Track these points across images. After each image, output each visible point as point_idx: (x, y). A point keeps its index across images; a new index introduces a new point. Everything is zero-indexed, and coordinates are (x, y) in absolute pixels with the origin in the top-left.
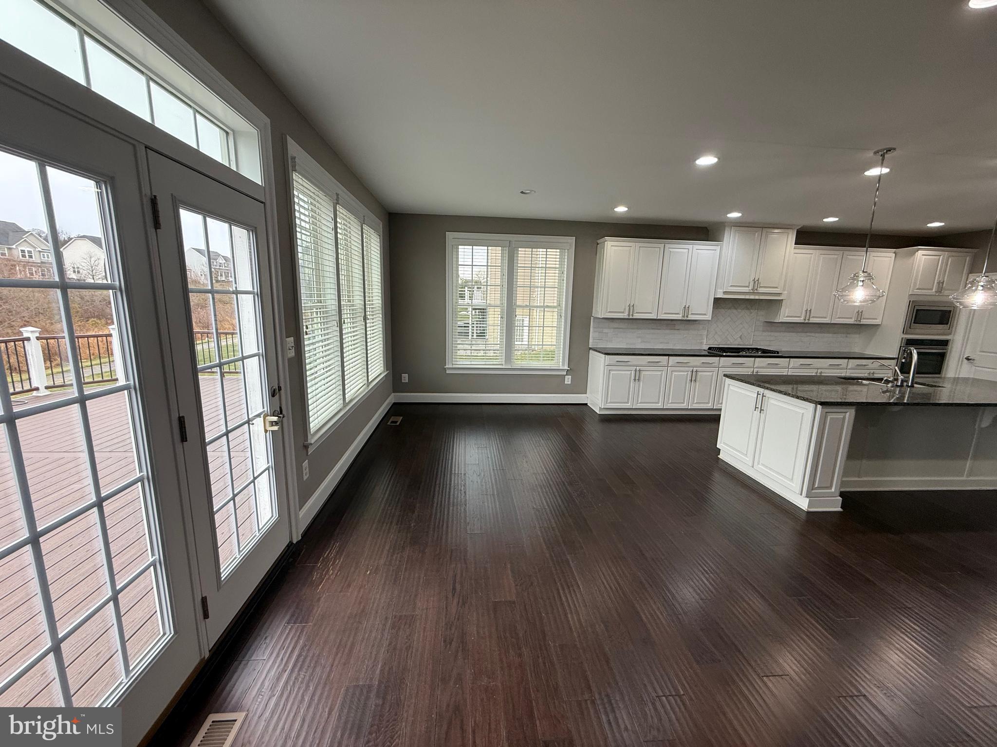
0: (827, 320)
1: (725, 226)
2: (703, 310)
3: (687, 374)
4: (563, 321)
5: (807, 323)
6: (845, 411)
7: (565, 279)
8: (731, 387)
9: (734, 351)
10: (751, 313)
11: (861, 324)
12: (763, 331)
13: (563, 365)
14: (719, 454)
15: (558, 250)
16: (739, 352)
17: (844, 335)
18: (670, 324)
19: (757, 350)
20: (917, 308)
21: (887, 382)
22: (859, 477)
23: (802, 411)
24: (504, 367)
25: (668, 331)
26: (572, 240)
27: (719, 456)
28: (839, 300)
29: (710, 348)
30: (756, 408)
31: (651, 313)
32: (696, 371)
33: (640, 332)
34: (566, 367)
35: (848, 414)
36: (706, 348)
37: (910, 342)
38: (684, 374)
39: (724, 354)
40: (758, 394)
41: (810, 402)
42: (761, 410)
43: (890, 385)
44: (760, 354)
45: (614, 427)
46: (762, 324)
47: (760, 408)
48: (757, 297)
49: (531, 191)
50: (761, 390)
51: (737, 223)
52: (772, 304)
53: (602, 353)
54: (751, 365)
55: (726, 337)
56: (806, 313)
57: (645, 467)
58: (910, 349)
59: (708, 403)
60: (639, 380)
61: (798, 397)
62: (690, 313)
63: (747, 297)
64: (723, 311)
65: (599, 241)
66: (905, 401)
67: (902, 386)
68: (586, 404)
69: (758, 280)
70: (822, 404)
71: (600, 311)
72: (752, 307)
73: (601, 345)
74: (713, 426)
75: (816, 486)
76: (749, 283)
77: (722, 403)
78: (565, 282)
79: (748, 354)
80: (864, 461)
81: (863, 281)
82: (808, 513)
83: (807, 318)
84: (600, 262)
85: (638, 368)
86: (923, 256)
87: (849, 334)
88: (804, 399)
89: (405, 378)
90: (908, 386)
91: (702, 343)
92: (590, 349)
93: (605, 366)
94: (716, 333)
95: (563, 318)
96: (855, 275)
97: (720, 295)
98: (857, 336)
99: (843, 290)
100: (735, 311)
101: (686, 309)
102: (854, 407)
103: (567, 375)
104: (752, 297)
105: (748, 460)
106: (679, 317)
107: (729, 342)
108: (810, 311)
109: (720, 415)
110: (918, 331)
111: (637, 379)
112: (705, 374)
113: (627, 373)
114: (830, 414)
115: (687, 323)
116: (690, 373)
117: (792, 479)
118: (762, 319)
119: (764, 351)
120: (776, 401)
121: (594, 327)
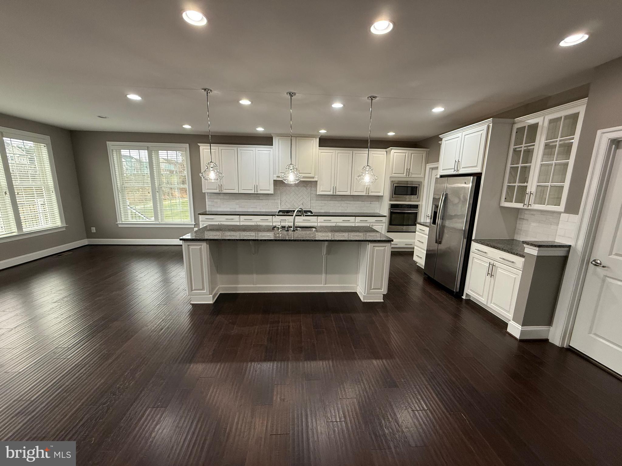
0: (348, 193)
2: (266, 188)
10: (307, 189)
12: (317, 200)
13: (191, 221)
20: (395, 185)
24: (154, 223)
25: (255, 201)
29: (280, 211)
33: (238, 201)
34: (193, 222)
46: (315, 196)
52: (312, 184)
56: (333, 189)
62: (259, 190)
87: (372, 201)
89: (94, 230)
94: (286, 202)
97: (277, 178)
101: (255, 187)
103: (194, 227)
108: (335, 188)
110: (397, 199)
115: (256, 196)
118: (313, 193)
121: (208, 199)
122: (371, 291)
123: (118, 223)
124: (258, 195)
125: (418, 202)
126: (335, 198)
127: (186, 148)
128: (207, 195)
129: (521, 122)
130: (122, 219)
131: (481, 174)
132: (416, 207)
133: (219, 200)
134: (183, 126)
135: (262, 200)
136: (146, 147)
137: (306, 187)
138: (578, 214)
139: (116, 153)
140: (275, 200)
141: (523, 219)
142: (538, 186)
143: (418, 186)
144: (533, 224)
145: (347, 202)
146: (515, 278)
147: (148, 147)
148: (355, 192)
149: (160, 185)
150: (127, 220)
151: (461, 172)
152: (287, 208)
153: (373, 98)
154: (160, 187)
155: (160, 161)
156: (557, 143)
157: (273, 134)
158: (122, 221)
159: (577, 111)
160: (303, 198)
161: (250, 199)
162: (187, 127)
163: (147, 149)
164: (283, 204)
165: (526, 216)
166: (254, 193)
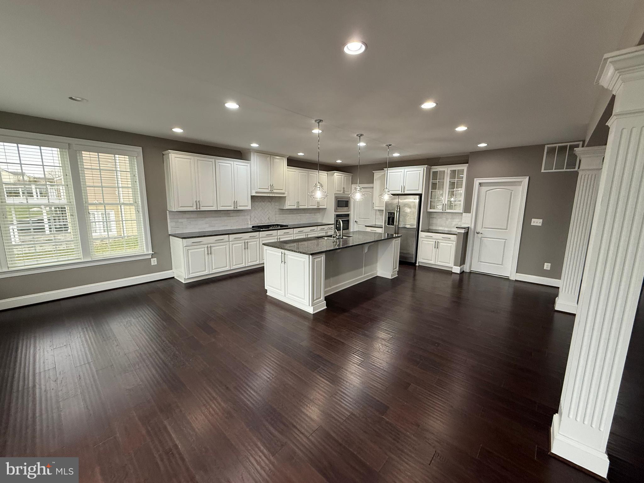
0: (306, 207)
1: (250, 152)
2: (245, 204)
3: (242, 245)
4: (141, 215)
5: (298, 209)
6: (321, 256)
7: (138, 181)
8: (268, 251)
9: (266, 227)
10: (272, 204)
11: (319, 209)
13: (147, 250)
14: (267, 293)
15: (127, 157)
16: (269, 228)
17: (314, 214)
18: (226, 213)
19: (278, 225)
20: (338, 200)
21: (334, 237)
22: (330, 287)
23: (303, 260)
24: (82, 260)
25: (225, 218)
26: (140, 149)
27: (267, 294)
28: (311, 197)
29: (253, 227)
30: (282, 261)
31: (212, 206)
32: (247, 242)
33: (207, 219)
34: (151, 252)
35: (322, 257)
36: (251, 226)
37: (338, 216)
38: (239, 245)
39: (261, 230)
40: (282, 253)
41: (307, 254)
42: (285, 262)
43: (335, 239)
44: (279, 228)
45: (198, 290)
46: (278, 211)
47: (284, 262)
48: (273, 195)
49: (83, 99)
50: (283, 251)
51: (257, 150)
52: (280, 199)
53: (180, 238)
54: (276, 234)
55: (261, 219)
56: (297, 204)
57: (222, 316)
58: (339, 221)
59: (257, 261)
60: (211, 253)
61: (301, 253)
62: (238, 206)
63: (268, 195)
64: (257, 203)
65: (164, 153)
66: (341, 247)
67: (339, 238)
68: (173, 278)
69: (272, 185)
70: (312, 254)
71: (173, 205)
72: (271, 200)
73: (178, 232)
74: (261, 274)
75: (315, 299)
76: (268, 187)
77: (264, 260)
78: (138, 183)
79: (273, 229)
80: (331, 279)
81: (319, 187)
82: (313, 314)
83: (298, 206)
84: (167, 169)
85: (209, 245)
86: (337, 175)
87: (316, 213)
88: (304, 253)
90: (341, 238)
91: (248, 224)
92: (170, 235)
93: (183, 247)
94: (255, 217)
95: (141, 212)
96: (315, 184)
97: (254, 194)
98: (318, 214)
99: (312, 192)
100: (263, 203)
101: (235, 203)
102: (324, 253)
103: (152, 258)
104: (271, 195)
105: (282, 292)
106: (232, 208)
107: (263, 222)
108: (299, 202)
109: (264, 266)
110: (339, 210)
111: (210, 253)
112: (252, 243)
113: (202, 250)
114: (315, 259)
115: (237, 212)
116: (243, 244)
117: (304, 298)
118: (278, 207)
119: (281, 226)
120: (291, 256)
121: (170, 219)
124: (229, 212)
125: (348, 212)
126: (292, 211)
128: (169, 214)
129: (435, 168)
131: (422, 194)
132: (348, 215)
133: (185, 220)
134: (173, 129)
135: (233, 216)
137: (270, 202)
138: (470, 213)
140: (245, 216)
141: (433, 218)
142: (448, 201)
143: (348, 200)
144: (439, 220)
145: (301, 215)
146: (451, 246)
147: (69, 144)
148: (311, 205)
151: (406, 192)
152: (256, 223)
156: (456, 181)
159: (463, 169)
160: (269, 213)
161: (220, 217)
162: (178, 130)
164: (252, 219)
165: (435, 216)
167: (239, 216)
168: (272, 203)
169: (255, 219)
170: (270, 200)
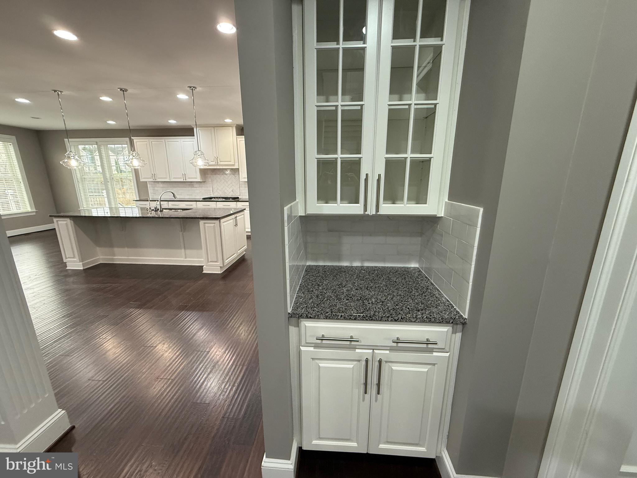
2: (194, 176)
10: (236, 177)
104: (217, 167)
122: (209, 263)
123: (81, 209)
124: (192, 183)
127: (127, 142)
128: (149, 184)
130: (83, 206)
134: (107, 122)
136: (95, 142)
139: (75, 149)
147: (97, 142)
149: (111, 175)
150: (89, 207)
153: (193, 89)
154: (111, 177)
155: (110, 154)
157: (193, 125)
158: (84, 208)
160: (233, 185)
162: (111, 122)
163: (95, 144)
164: (215, 191)
166: (183, 181)
167: (202, 187)
168: (236, 175)
169: (218, 191)
170: (234, 173)
